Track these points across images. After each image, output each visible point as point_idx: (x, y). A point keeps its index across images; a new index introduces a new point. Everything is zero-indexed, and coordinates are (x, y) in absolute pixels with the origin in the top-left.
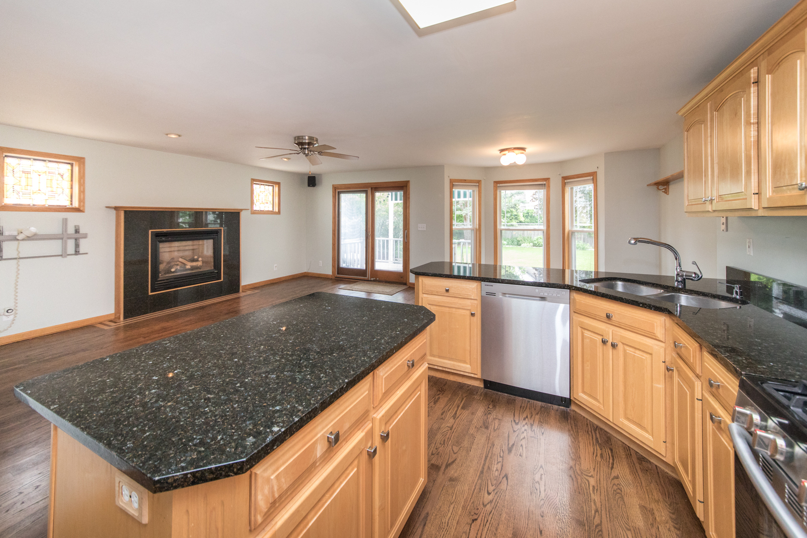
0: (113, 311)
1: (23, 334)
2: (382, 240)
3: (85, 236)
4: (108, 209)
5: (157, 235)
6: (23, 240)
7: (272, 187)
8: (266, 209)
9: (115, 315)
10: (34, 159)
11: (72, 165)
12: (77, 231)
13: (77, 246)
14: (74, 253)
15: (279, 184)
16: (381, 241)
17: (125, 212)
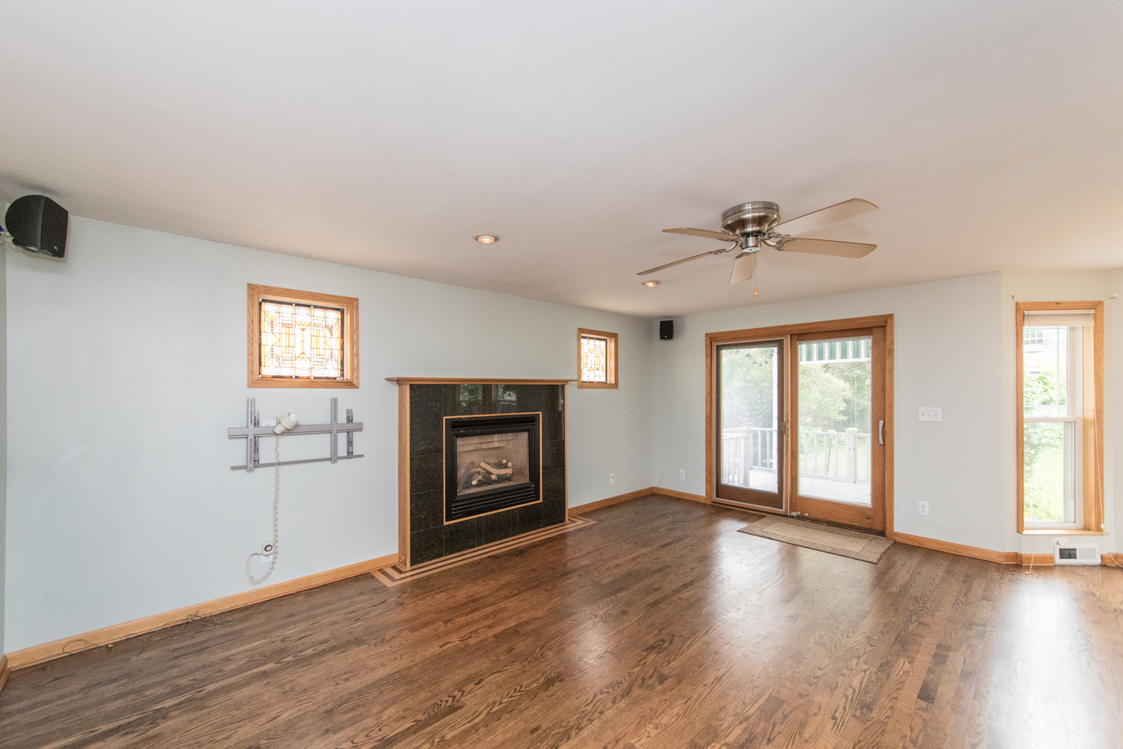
0: (396, 551)
1: (286, 585)
2: (762, 432)
3: (360, 428)
4: (388, 382)
5: (454, 425)
6: (283, 434)
7: (603, 343)
8: (597, 380)
9: (400, 558)
10: (297, 305)
11: (342, 313)
12: (350, 419)
13: (350, 443)
14: (346, 455)
15: (614, 336)
16: (759, 433)
17: (411, 386)
